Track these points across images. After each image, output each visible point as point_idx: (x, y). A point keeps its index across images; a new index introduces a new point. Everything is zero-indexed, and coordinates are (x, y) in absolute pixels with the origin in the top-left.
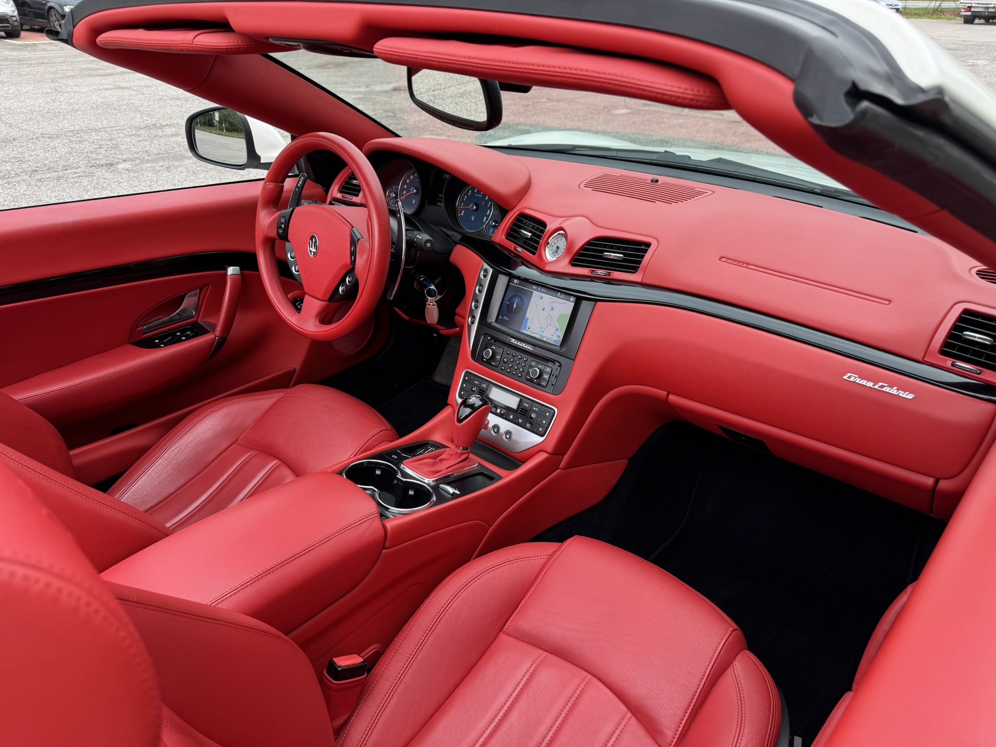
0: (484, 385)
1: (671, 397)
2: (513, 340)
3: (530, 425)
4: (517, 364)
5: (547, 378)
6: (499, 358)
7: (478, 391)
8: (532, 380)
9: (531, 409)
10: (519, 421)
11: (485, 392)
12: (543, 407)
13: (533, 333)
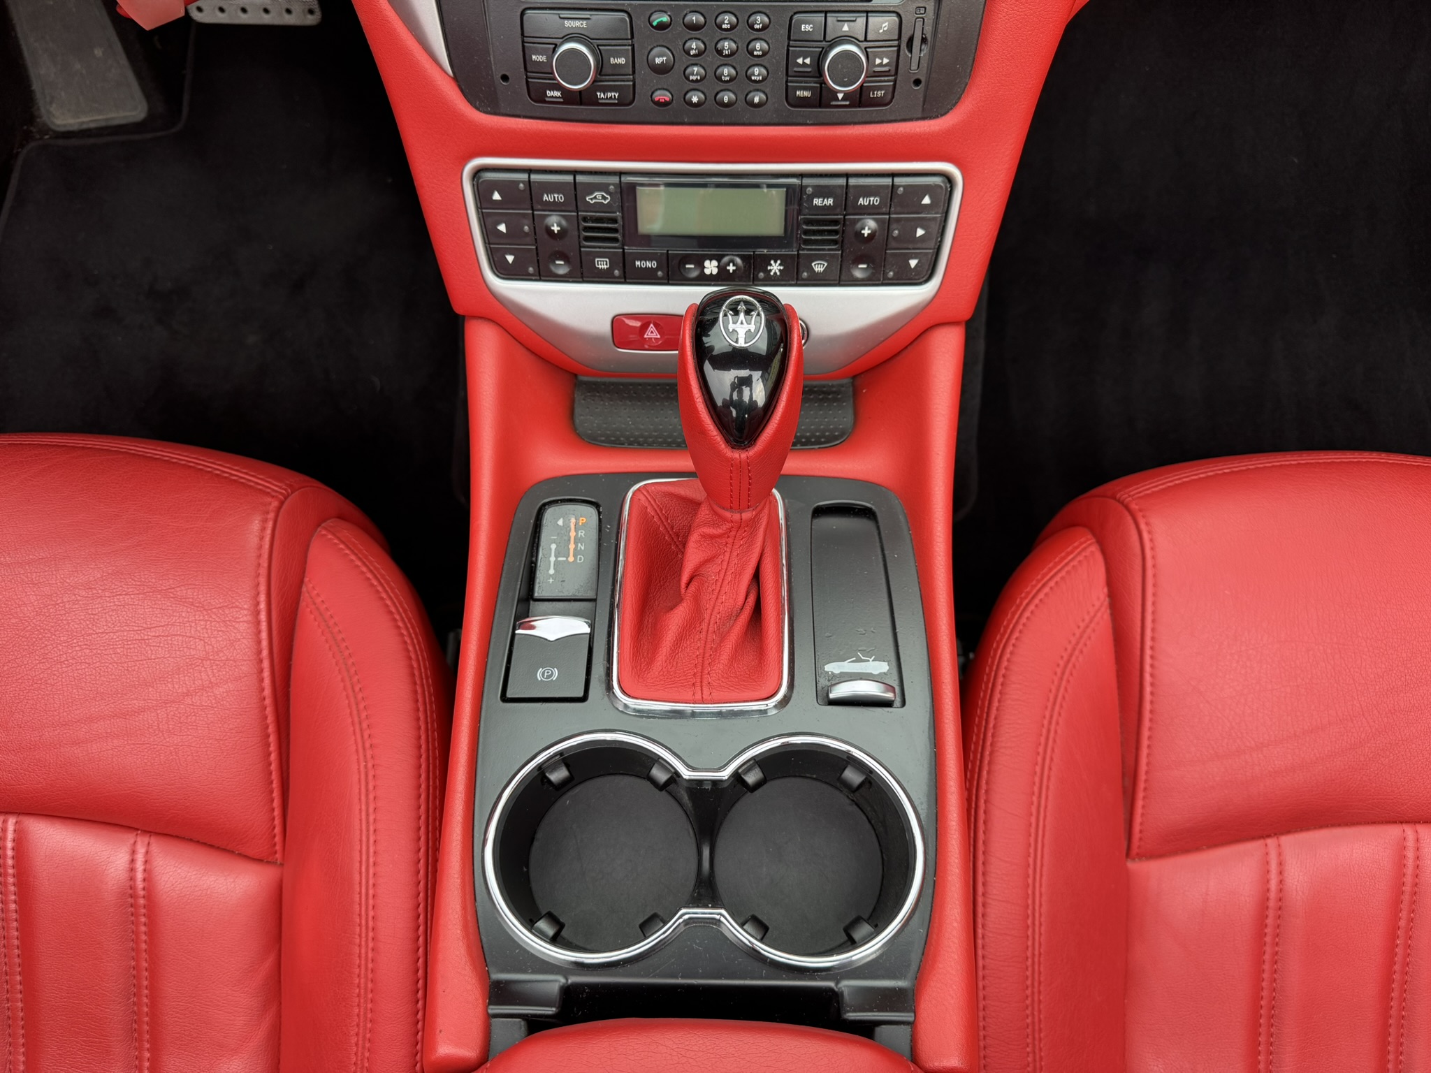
0: (598, 194)
3: (865, 266)
4: (727, 56)
5: (886, 65)
6: (621, 61)
7: (581, 227)
8: (823, 97)
9: (850, 211)
10: (816, 270)
11: (614, 221)
12: (898, 181)
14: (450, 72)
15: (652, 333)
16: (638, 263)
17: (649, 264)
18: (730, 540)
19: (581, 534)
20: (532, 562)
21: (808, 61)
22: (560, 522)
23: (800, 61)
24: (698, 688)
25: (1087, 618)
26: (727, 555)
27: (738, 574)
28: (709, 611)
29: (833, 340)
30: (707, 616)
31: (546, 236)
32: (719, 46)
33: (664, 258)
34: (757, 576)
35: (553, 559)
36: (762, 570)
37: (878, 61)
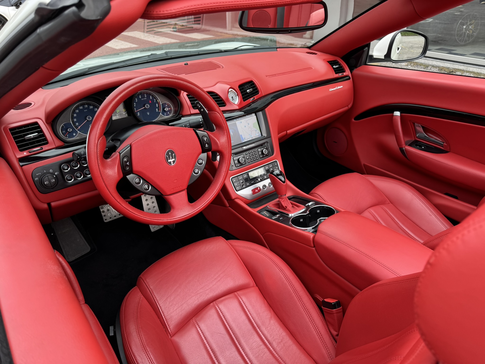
0: (245, 176)
2: (245, 148)
4: (253, 155)
8: (263, 156)
9: (270, 168)
11: (248, 178)
12: (272, 163)
13: (248, 139)
15: (256, 191)
16: (252, 182)
21: (261, 153)
31: (241, 183)
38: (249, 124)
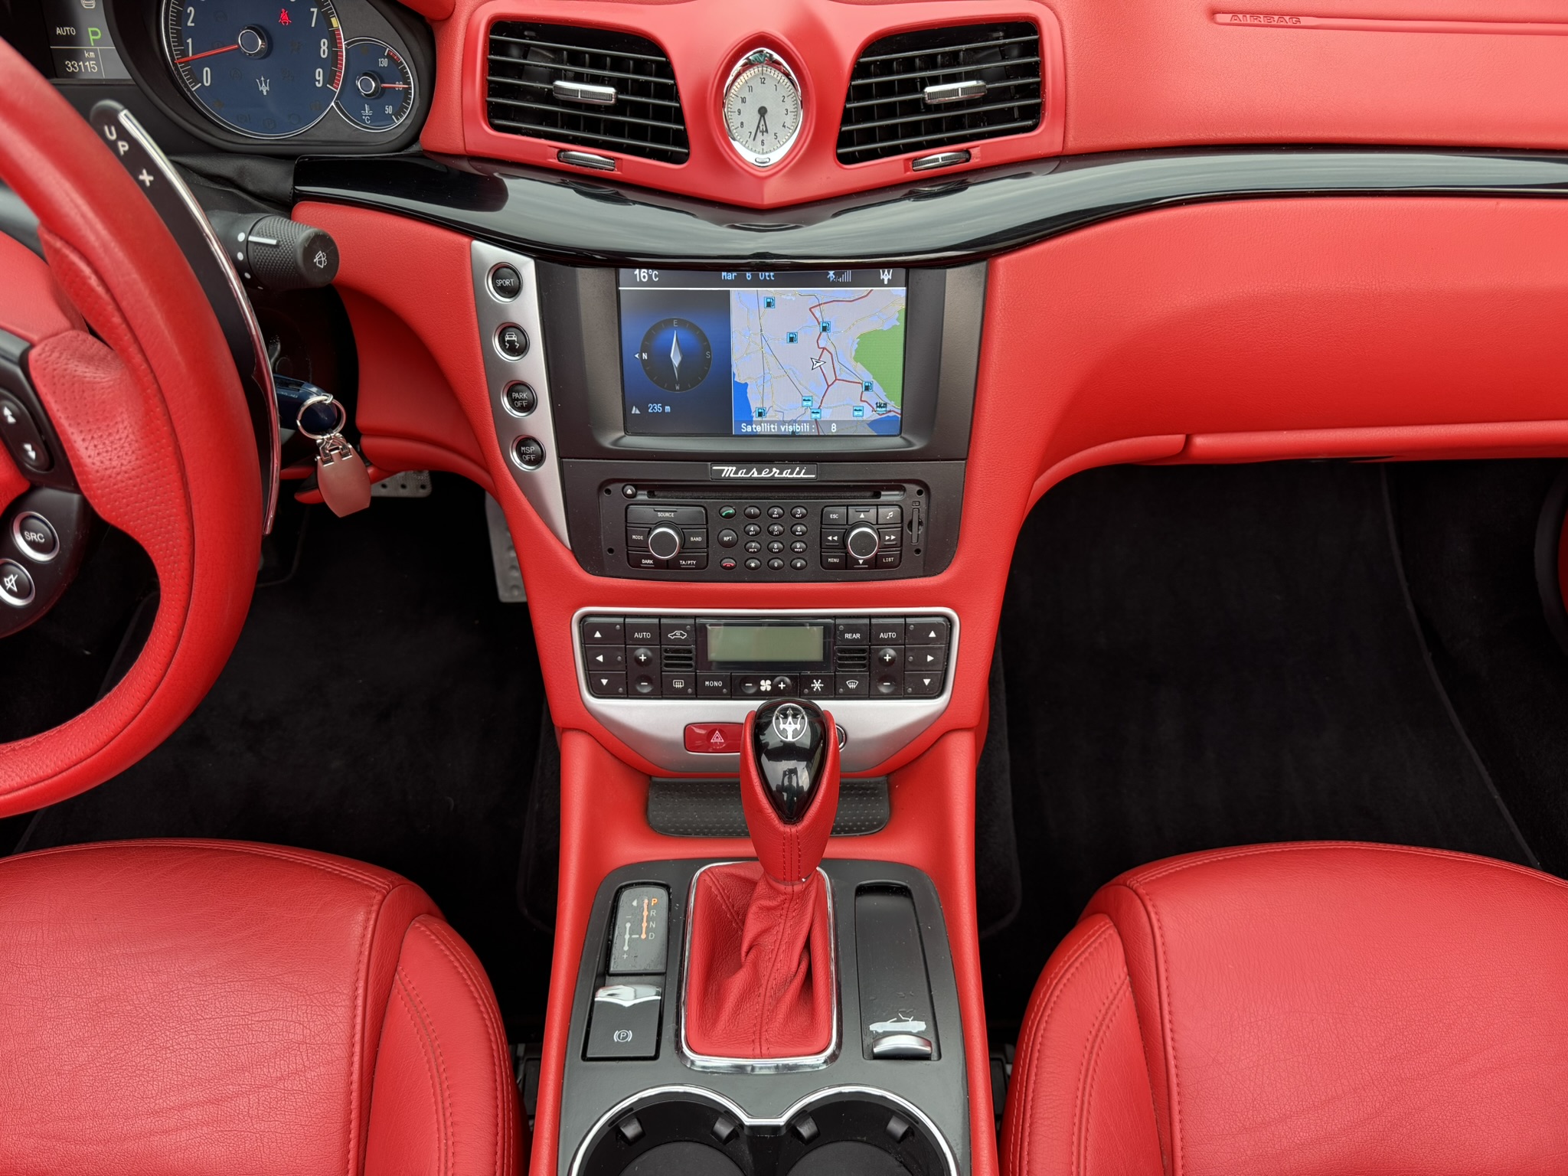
0: (678, 633)
1: (1201, 441)
2: (728, 471)
3: (889, 684)
4: (776, 535)
5: (894, 540)
6: (699, 539)
7: (663, 656)
8: (848, 563)
9: (874, 642)
10: (850, 686)
11: (690, 651)
12: (909, 620)
13: (784, 423)
14: (569, 547)
15: (717, 738)
16: (707, 683)
17: (716, 684)
18: (784, 912)
19: (653, 913)
20: (609, 940)
21: (836, 538)
22: (635, 903)
23: (830, 538)
24: (757, 1045)
25: (1111, 997)
26: (782, 926)
27: (791, 944)
28: (766, 978)
29: (867, 742)
30: (764, 982)
31: (635, 664)
32: (771, 529)
33: (729, 678)
34: (808, 946)
35: (627, 937)
36: (812, 938)
37: (887, 538)
38: (825, 329)
